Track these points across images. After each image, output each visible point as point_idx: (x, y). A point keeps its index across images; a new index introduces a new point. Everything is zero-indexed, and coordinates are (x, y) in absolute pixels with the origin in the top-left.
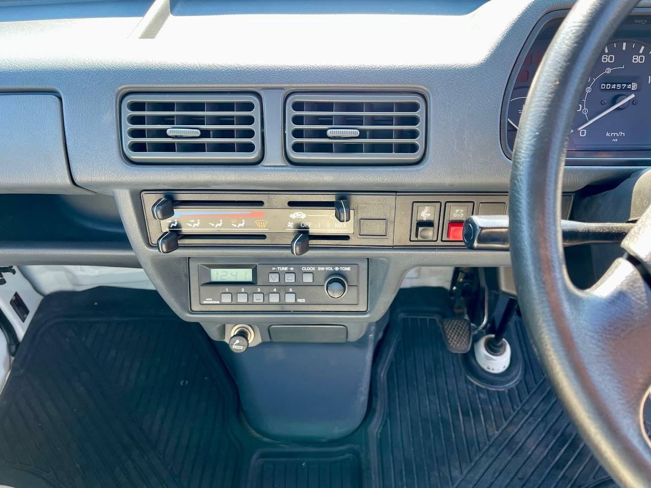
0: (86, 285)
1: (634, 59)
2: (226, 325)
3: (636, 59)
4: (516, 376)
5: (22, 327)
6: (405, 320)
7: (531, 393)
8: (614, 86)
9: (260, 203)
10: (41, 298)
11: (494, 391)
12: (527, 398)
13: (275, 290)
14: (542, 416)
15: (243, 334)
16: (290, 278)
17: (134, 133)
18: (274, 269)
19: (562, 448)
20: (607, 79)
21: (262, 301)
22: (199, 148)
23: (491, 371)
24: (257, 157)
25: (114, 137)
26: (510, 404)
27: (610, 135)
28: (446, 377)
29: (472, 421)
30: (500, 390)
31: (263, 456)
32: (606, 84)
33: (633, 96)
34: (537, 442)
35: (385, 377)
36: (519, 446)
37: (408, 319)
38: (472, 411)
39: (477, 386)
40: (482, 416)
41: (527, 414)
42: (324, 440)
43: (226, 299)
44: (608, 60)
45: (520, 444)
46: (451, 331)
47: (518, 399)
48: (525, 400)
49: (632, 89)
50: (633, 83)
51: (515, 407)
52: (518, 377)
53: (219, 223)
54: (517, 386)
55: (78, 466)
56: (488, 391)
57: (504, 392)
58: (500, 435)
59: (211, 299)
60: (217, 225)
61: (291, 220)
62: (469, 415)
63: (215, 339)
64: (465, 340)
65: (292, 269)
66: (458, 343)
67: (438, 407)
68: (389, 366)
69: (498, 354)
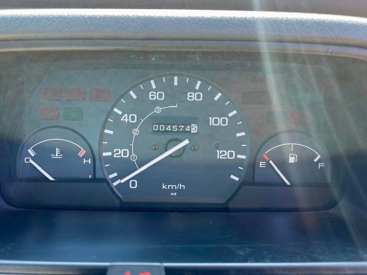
1: (189, 96)
3: (192, 97)
8: (169, 128)
20: (157, 120)
27: (167, 187)
32: (159, 124)
33: (186, 142)
44: (156, 97)
49: (192, 132)
50: (192, 125)
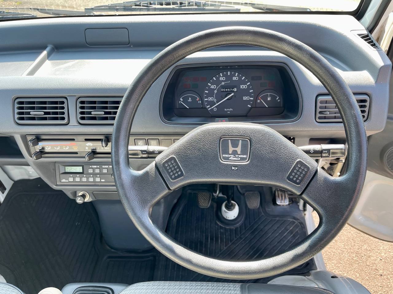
0: (35, 176)
2: (77, 192)
3: (234, 78)
4: (240, 221)
5: (3, 196)
6: (190, 193)
7: (247, 229)
8: (227, 90)
9: (73, 140)
10: (13, 182)
11: (228, 229)
12: (244, 232)
13: (91, 176)
14: (250, 240)
15: (84, 196)
16: (97, 171)
17: (19, 113)
18: (91, 167)
19: (255, 255)
20: (223, 87)
21: (86, 181)
22: (45, 119)
23: (228, 218)
24: (67, 122)
25: (12, 115)
26: (234, 235)
27: (226, 110)
28: (206, 222)
29: (214, 242)
30: (231, 228)
31: (109, 257)
32: (223, 89)
33: (233, 94)
34: (244, 253)
35: (176, 221)
36: (234, 254)
37: (192, 193)
38: (220, 240)
39: (220, 226)
40: (219, 240)
41: (242, 239)
42: (140, 251)
43: (71, 179)
44: (222, 79)
45: (235, 253)
46: (201, 198)
47: (239, 233)
48: (242, 233)
49: (235, 91)
50: (235, 88)
51: (237, 236)
52: (241, 222)
53: (58, 147)
54: (240, 226)
55: (23, 262)
56: (225, 228)
57: (233, 229)
58: (227, 249)
59: (65, 180)
60: (58, 148)
61: (87, 146)
62: (213, 240)
63: (70, 198)
64: (207, 202)
65: (98, 167)
66: (203, 203)
67: (199, 236)
68: (178, 216)
69: (230, 210)
